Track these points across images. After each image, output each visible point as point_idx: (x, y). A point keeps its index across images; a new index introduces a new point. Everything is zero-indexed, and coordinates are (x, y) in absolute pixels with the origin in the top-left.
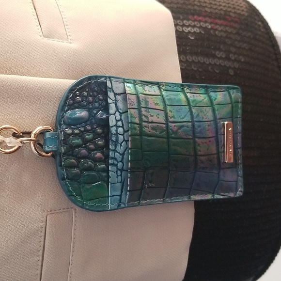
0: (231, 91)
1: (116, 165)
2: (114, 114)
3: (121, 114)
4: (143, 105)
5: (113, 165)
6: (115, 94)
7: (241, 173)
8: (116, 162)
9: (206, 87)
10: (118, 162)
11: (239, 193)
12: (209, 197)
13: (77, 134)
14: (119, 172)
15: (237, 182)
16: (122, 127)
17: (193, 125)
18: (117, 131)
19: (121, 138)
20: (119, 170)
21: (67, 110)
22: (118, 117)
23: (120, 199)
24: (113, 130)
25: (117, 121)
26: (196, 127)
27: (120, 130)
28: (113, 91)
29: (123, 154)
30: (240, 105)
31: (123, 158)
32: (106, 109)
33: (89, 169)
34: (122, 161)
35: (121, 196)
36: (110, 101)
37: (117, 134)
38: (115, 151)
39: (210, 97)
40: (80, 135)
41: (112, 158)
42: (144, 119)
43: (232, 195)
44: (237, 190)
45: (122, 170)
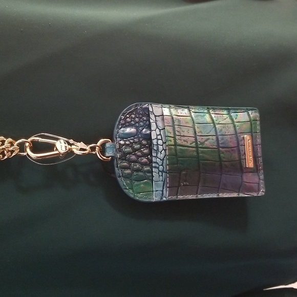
0: (250, 112)
1: (158, 168)
2: (155, 130)
3: (160, 130)
4: (176, 123)
5: (155, 167)
6: (155, 116)
7: (262, 177)
8: (157, 166)
9: (228, 109)
10: (159, 166)
11: (261, 193)
12: (235, 195)
13: (128, 145)
14: (160, 173)
15: (259, 184)
16: (162, 139)
17: (217, 139)
18: (157, 142)
19: (161, 148)
20: (161, 171)
22: (158, 133)
23: (163, 194)
24: (155, 142)
25: (157, 135)
26: (220, 139)
27: (160, 142)
28: (154, 114)
29: (163, 160)
30: (258, 123)
31: (163, 163)
32: (149, 127)
33: (138, 170)
34: (162, 165)
35: (163, 191)
36: (151, 121)
37: (158, 144)
38: (156, 157)
39: (231, 117)
40: (130, 145)
41: (154, 162)
42: (177, 133)
43: (255, 194)
44: (259, 190)
45: (162, 172)
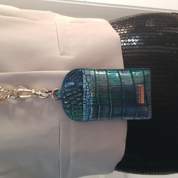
1: (86, 104)
2: (85, 83)
3: (88, 83)
4: (98, 79)
5: (84, 103)
6: (86, 76)
7: (150, 108)
8: (86, 102)
9: (130, 70)
11: (149, 118)
12: (132, 118)
13: (70, 91)
14: (88, 106)
15: (148, 112)
16: (89, 88)
17: (122, 87)
18: (86, 90)
19: (88, 93)
20: (88, 105)
21: (66, 83)
22: (87, 85)
25: (86, 86)
27: (88, 90)
28: (85, 74)
29: (89, 99)
32: (82, 81)
33: (75, 105)
34: (89, 102)
35: (89, 116)
36: (83, 78)
38: (85, 98)
39: (132, 74)
41: (84, 101)
42: (98, 85)
43: (145, 118)
44: (147, 116)
45: (89, 105)
